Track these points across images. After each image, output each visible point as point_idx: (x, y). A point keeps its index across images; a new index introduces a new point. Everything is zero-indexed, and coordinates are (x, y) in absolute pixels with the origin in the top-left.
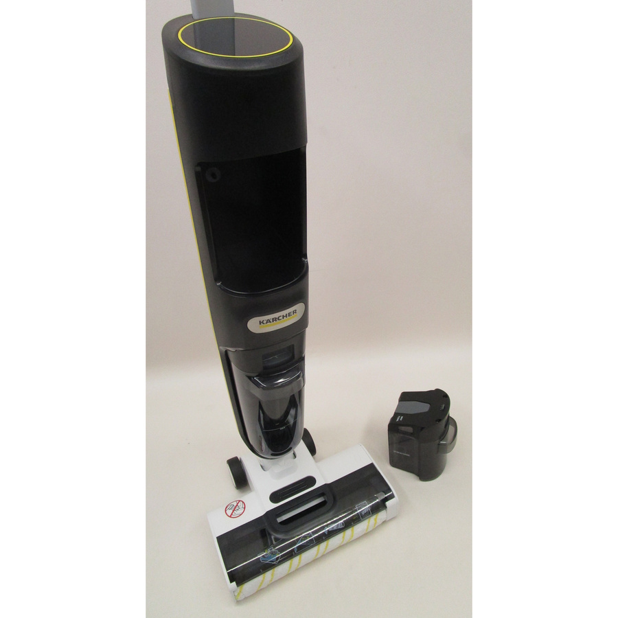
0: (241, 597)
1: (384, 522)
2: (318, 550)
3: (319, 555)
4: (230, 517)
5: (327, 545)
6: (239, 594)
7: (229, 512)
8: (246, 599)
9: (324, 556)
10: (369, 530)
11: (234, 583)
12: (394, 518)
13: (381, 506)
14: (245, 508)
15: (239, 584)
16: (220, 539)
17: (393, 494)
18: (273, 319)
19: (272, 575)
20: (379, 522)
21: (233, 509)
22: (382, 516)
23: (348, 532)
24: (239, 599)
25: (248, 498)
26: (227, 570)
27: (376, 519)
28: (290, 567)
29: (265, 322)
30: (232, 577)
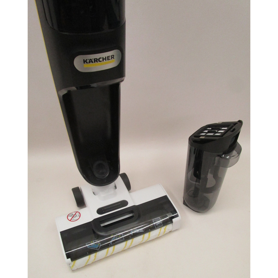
0: (74, 268)
1: (171, 232)
2: (126, 244)
3: (127, 248)
4: (70, 221)
5: (132, 242)
6: (73, 266)
7: (70, 218)
8: (78, 269)
9: (129, 249)
10: (160, 235)
11: (70, 259)
12: (176, 230)
13: (170, 221)
14: (80, 216)
15: (72, 260)
16: (62, 233)
17: (178, 214)
18: (94, 59)
19: (95, 256)
20: (167, 231)
21: (72, 217)
22: (169, 227)
23: (147, 235)
24: (73, 269)
25: (83, 211)
26: (65, 252)
27: (165, 229)
28: (107, 253)
29: (88, 61)
30: (68, 256)
